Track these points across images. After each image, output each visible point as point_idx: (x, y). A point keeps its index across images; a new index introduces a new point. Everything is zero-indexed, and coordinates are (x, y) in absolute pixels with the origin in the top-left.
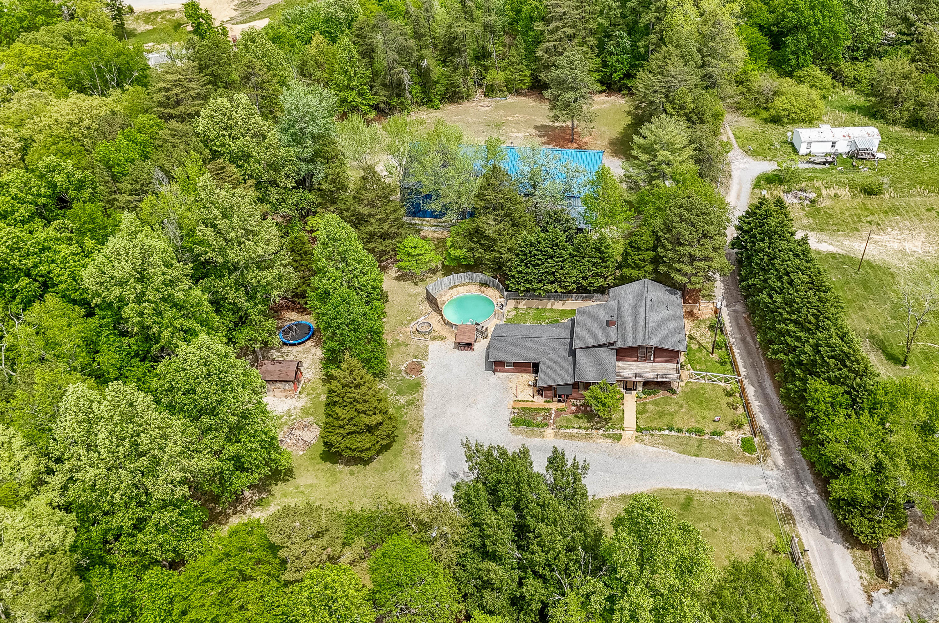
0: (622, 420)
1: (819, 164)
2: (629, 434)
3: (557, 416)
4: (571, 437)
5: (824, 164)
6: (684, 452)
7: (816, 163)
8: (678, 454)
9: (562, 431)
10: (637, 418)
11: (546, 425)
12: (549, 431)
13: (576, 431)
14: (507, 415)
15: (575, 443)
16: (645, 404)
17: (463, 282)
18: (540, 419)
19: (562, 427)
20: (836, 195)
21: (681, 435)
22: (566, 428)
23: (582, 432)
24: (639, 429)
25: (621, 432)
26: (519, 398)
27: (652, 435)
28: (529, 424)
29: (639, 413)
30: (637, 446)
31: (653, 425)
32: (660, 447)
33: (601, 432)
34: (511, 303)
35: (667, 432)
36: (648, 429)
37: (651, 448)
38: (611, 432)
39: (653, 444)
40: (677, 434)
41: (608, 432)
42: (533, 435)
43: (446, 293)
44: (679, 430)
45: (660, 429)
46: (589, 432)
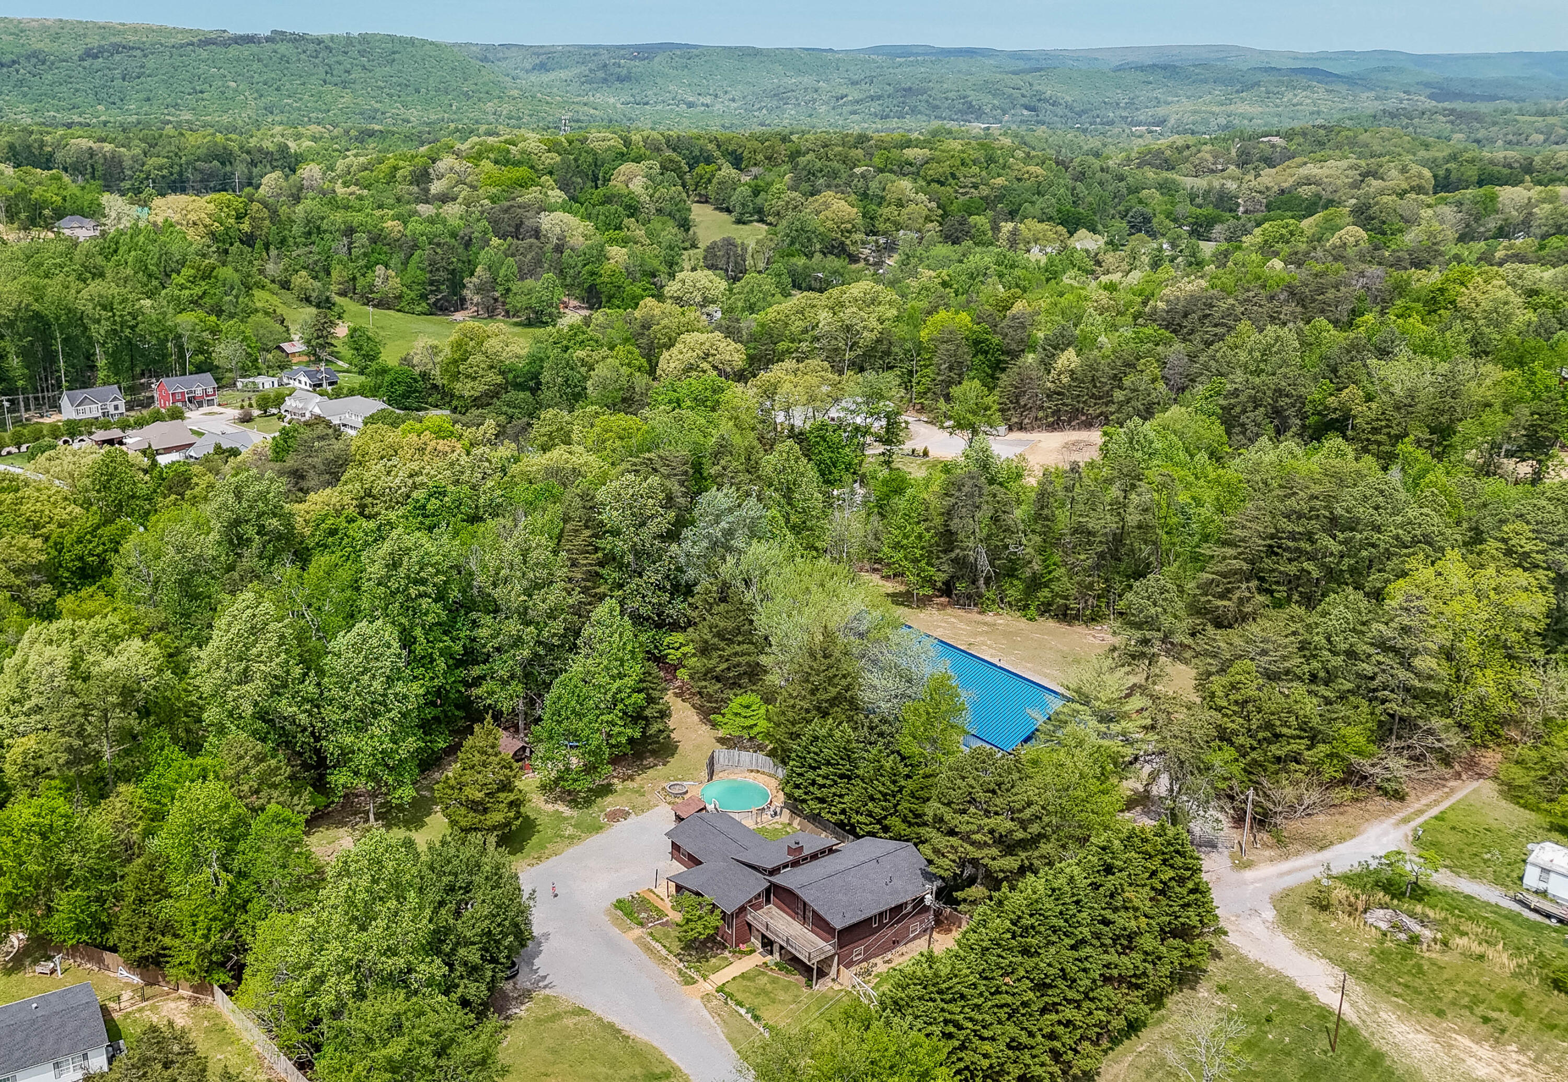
0: (717, 969)
1: (1536, 911)
2: (707, 987)
3: (662, 924)
4: (648, 949)
5: (1548, 916)
6: (731, 1040)
7: (1528, 907)
8: (722, 1036)
9: (649, 939)
10: (734, 979)
11: (642, 925)
12: (638, 931)
13: (660, 947)
14: (625, 895)
15: (644, 957)
16: (763, 973)
17: (766, 770)
18: (644, 915)
19: (651, 934)
20: (1481, 957)
21: (756, 1025)
22: (654, 939)
23: (664, 952)
24: (720, 990)
25: (701, 980)
26: (655, 890)
27: (726, 1003)
28: (629, 915)
29: (743, 976)
30: (698, 1001)
31: (739, 996)
32: (717, 1018)
33: (681, 965)
34: (786, 815)
35: (742, 1011)
36: (730, 995)
37: (705, 1013)
38: (692, 973)
39: (714, 1012)
40: (752, 1021)
41: (688, 971)
42: (619, 926)
43: (742, 772)
44: (756, 1018)
45: (740, 1004)
46: (671, 957)
